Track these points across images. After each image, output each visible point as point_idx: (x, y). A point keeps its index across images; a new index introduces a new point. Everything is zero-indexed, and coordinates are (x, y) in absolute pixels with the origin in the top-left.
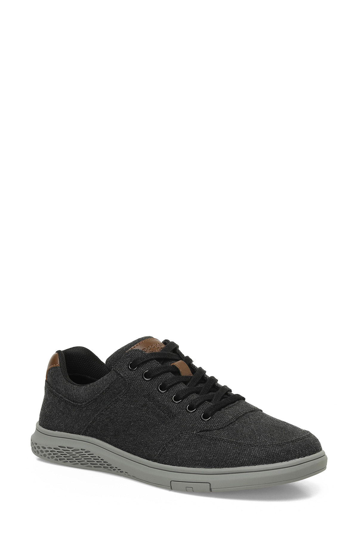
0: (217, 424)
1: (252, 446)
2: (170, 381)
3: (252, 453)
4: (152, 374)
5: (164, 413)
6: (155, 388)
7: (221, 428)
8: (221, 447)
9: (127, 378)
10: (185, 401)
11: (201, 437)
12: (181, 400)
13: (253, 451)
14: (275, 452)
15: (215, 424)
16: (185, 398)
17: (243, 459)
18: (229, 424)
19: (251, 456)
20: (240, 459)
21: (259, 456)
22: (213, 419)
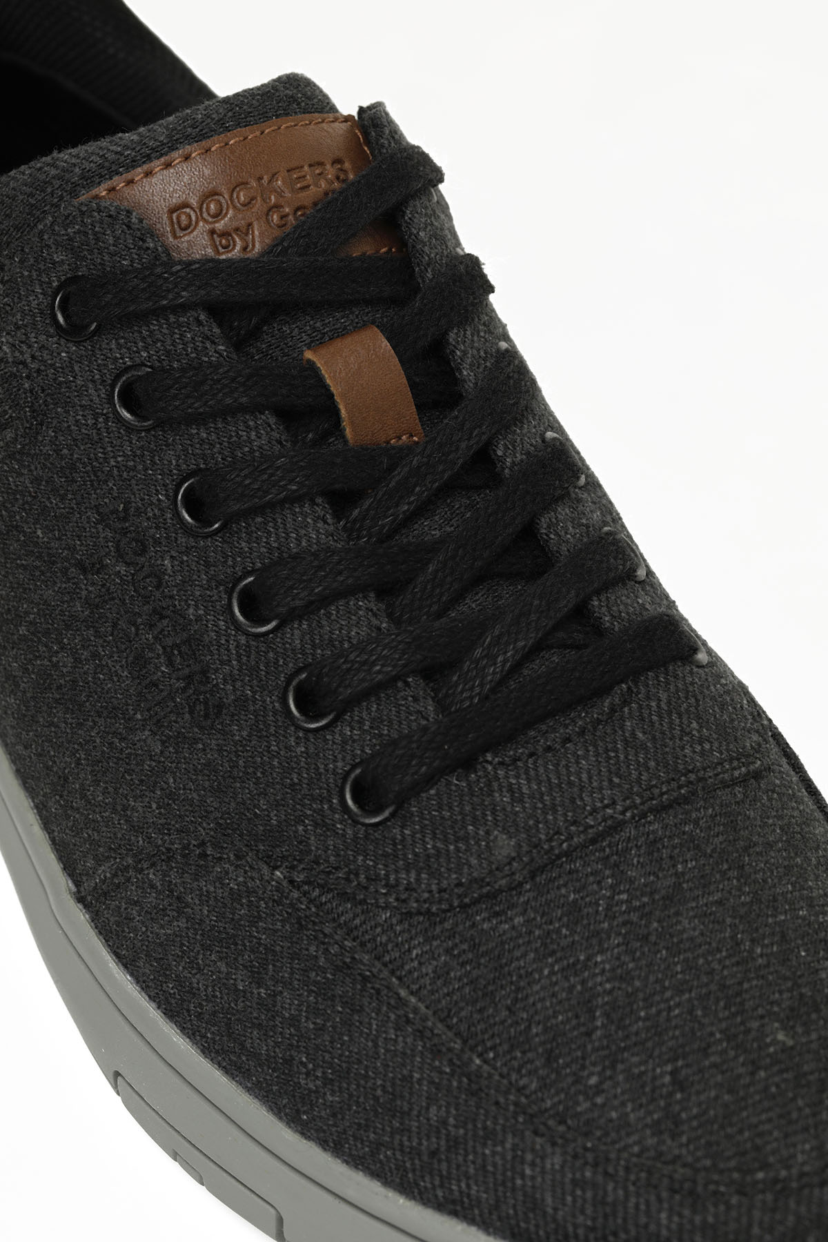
0: (408, 872)
1: (536, 1133)
2: (246, 477)
3: (523, 1176)
4: (162, 404)
5: (170, 663)
6: (157, 492)
7: (419, 913)
8: (376, 1046)
9: (28, 377)
10: (295, 635)
11: (301, 927)
12: (274, 624)
13: (533, 1164)
14: (652, 1227)
15: (397, 871)
16: (300, 618)
17: (468, 1186)
18: (475, 902)
19: (514, 1189)
20: (449, 1173)
21: (555, 1209)
22: (403, 827)
